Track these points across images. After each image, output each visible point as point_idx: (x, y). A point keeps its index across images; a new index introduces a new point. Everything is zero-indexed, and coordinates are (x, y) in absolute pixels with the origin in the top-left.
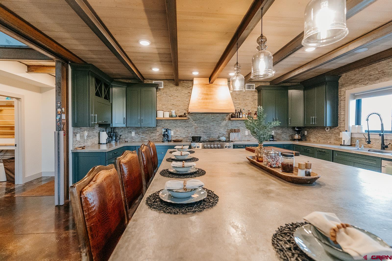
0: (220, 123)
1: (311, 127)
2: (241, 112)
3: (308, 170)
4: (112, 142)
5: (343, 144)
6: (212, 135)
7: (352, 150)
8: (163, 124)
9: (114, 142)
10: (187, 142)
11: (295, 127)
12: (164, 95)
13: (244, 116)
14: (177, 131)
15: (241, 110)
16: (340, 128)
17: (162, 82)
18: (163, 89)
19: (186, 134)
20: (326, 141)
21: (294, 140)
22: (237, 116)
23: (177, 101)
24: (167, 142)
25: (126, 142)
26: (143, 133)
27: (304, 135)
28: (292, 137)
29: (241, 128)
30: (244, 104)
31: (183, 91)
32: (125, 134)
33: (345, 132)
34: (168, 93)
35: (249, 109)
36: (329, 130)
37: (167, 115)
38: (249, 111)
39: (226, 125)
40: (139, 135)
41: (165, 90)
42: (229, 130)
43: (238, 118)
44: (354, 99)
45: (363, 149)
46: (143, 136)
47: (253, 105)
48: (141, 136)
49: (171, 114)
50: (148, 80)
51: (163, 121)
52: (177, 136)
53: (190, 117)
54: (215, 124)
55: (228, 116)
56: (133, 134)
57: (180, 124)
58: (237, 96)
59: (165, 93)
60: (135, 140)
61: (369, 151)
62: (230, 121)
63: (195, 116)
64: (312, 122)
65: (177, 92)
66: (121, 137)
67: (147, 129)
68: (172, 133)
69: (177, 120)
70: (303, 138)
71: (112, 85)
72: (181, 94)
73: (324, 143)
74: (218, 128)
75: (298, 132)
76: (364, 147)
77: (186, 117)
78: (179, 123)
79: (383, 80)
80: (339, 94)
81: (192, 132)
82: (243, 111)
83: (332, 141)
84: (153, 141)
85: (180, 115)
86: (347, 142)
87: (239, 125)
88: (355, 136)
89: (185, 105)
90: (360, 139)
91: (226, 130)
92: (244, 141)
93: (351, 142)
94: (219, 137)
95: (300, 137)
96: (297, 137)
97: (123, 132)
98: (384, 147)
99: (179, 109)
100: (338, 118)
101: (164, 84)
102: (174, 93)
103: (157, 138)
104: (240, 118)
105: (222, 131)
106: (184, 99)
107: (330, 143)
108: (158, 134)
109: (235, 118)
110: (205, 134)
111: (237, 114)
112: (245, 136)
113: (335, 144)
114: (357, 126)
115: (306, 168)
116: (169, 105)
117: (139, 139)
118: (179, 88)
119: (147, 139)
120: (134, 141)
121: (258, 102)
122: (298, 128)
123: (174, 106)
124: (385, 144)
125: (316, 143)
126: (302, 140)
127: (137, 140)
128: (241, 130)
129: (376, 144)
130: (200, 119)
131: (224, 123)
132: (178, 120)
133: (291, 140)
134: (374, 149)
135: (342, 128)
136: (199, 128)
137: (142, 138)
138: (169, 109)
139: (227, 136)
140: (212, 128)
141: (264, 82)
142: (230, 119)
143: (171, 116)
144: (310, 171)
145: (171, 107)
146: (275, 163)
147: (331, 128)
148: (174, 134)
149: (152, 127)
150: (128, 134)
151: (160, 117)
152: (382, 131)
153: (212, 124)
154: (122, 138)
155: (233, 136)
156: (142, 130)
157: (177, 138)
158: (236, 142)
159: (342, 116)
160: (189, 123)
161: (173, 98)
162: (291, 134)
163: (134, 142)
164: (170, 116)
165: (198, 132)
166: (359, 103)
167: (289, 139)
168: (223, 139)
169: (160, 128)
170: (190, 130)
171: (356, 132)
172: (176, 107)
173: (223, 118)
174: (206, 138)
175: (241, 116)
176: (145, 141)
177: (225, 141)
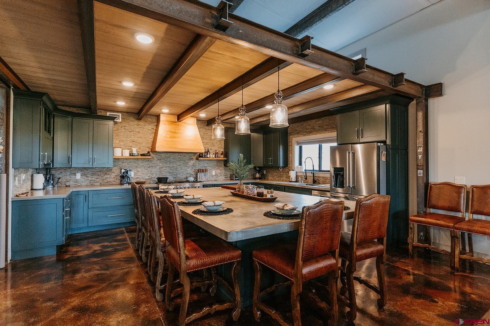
0: (188, 163)
1: (268, 167)
2: (209, 152)
3: (272, 195)
4: (48, 187)
5: (291, 181)
6: (179, 175)
7: (297, 184)
8: (120, 163)
9: (51, 186)
10: (150, 183)
11: (256, 167)
12: (122, 129)
13: (211, 156)
14: (139, 172)
15: (208, 150)
16: (289, 168)
17: (120, 114)
18: (121, 122)
19: (149, 175)
20: (280, 179)
21: (256, 179)
22: (205, 155)
23: (138, 138)
24: (127, 184)
25: (67, 186)
26: (93, 174)
27: (263, 174)
28: (254, 176)
29: (209, 168)
30: (211, 143)
31: (145, 127)
32: (65, 176)
33: (292, 171)
34: (127, 128)
35: (216, 149)
36: (282, 169)
37: (126, 153)
38: (216, 151)
39: (194, 165)
40: (87, 177)
41: (123, 124)
42: (196, 170)
43: (205, 157)
44: (298, 145)
45: (303, 184)
46: (93, 179)
47: (219, 145)
48: (90, 179)
49: (132, 152)
50: (101, 110)
51: (121, 160)
52: (138, 178)
53: (154, 156)
54: (182, 164)
55: (196, 156)
56: (78, 176)
57: (142, 164)
58: (204, 135)
59: (124, 128)
60: (81, 183)
61: (306, 185)
62: (197, 161)
63: (160, 154)
64: (270, 163)
65: (139, 128)
66: (60, 180)
67: (98, 170)
68: (132, 174)
69: (138, 159)
70: (263, 177)
71: (54, 114)
72: (143, 130)
73: (278, 180)
74: (185, 168)
75: (259, 172)
76: (304, 182)
77: (150, 156)
78: (140, 163)
79: (313, 133)
80: (288, 141)
81: (156, 173)
82: (211, 151)
83: (284, 178)
84: (107, 184)
85: (142, 153)
86: (294, 180)
87: (207, 165)
88: (299, 174)
89: (148, 143)
90: (301, 176)
91: (193, 170)
92: (211, 181)
93: (296, 179)
94: (187, 178)
95: (260, 176)
96: (258, 175)
97: (64, 174)
98: (315, 182)
99: (141, 146)
100: (288, 160)
101: (122, 117)
102: (134, 128)
103: (111, 180)
104: (207, 157)
105: (189, 171)
106: (147, 136)
107: (283, 181)
108: (113, 175)
109: (203, 157)
110: (171, 174)
111: (205, 154)
112: (213, 176)
113: (286, 181)
114: (300, 166)
115: (271, 193)
116: (129, 141)
117: (87, 182)
118: (141, 123)
119: (99, 182)
120: (79, 184)
121: (224, 143)
122: (258, 167)
123: (135, 143)
124: (315, 179)
125: (273, 181)
126: (262, 179)
127: (84, 184)
128: (208, 170)
129: (310, 180)
130: (165, 158)
131: (191, 163)
132: (140, 160)
133: (253, 179)
134: (309, 183)
135: (291, 168)
136: (164, 168)
137: (91, 181)
138: (129, 146)
139: (195, 176)
140: (179, 168)
141: (230, 123)
142: (197, 159)
143: (132, 155)
144: (273, 194)
145: (131, 144)
146: (252, 193)
147: (283, 168)
148: (134, 175)
149: (105, 168)
150: (71, 176)
151: (118, 155)
152: (313, 170)
153: (178, 163)
154: (61, 182)
155: (201, 177)
156: (91, 171)
157: (137, 180)
158: (204, 182)
159: (291, 158)
160: (153, 162)
161: (134, 134)
162: (253, 173)
163: (79, 186)
164: (130, 154)
165: (163, 172)
166: (301, 148)
167: (251, 178)
168: (192, 179)
169: (116, 168)
170: (154, 170)
171: (299, 171)
172: (137, 144)
173: (190, 157)
174: (172, 179)
175: (208, 156)
176: (96, 184)
177: (194, 182)
